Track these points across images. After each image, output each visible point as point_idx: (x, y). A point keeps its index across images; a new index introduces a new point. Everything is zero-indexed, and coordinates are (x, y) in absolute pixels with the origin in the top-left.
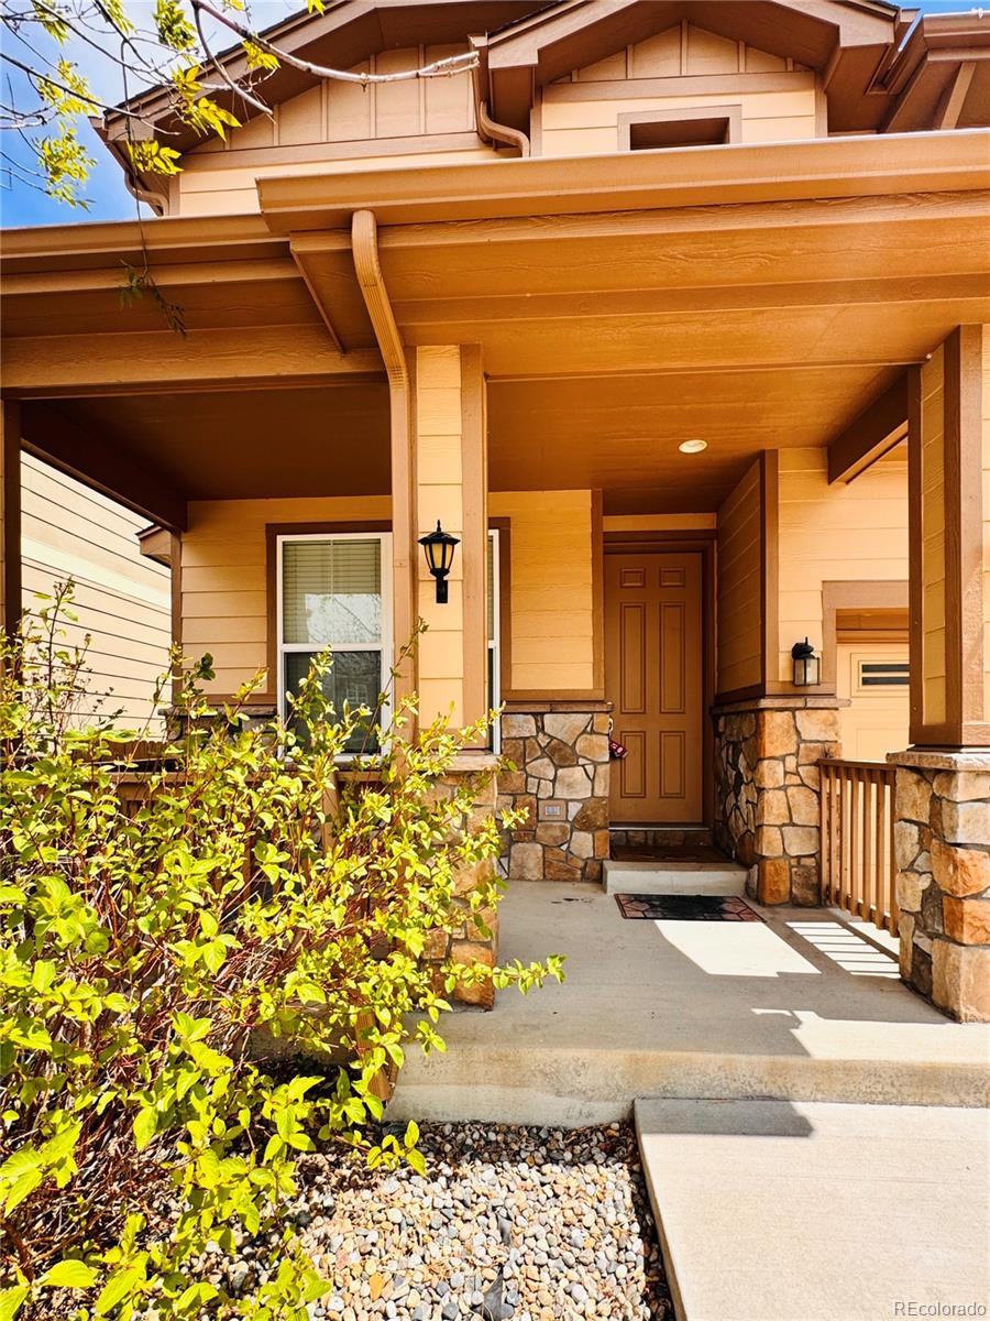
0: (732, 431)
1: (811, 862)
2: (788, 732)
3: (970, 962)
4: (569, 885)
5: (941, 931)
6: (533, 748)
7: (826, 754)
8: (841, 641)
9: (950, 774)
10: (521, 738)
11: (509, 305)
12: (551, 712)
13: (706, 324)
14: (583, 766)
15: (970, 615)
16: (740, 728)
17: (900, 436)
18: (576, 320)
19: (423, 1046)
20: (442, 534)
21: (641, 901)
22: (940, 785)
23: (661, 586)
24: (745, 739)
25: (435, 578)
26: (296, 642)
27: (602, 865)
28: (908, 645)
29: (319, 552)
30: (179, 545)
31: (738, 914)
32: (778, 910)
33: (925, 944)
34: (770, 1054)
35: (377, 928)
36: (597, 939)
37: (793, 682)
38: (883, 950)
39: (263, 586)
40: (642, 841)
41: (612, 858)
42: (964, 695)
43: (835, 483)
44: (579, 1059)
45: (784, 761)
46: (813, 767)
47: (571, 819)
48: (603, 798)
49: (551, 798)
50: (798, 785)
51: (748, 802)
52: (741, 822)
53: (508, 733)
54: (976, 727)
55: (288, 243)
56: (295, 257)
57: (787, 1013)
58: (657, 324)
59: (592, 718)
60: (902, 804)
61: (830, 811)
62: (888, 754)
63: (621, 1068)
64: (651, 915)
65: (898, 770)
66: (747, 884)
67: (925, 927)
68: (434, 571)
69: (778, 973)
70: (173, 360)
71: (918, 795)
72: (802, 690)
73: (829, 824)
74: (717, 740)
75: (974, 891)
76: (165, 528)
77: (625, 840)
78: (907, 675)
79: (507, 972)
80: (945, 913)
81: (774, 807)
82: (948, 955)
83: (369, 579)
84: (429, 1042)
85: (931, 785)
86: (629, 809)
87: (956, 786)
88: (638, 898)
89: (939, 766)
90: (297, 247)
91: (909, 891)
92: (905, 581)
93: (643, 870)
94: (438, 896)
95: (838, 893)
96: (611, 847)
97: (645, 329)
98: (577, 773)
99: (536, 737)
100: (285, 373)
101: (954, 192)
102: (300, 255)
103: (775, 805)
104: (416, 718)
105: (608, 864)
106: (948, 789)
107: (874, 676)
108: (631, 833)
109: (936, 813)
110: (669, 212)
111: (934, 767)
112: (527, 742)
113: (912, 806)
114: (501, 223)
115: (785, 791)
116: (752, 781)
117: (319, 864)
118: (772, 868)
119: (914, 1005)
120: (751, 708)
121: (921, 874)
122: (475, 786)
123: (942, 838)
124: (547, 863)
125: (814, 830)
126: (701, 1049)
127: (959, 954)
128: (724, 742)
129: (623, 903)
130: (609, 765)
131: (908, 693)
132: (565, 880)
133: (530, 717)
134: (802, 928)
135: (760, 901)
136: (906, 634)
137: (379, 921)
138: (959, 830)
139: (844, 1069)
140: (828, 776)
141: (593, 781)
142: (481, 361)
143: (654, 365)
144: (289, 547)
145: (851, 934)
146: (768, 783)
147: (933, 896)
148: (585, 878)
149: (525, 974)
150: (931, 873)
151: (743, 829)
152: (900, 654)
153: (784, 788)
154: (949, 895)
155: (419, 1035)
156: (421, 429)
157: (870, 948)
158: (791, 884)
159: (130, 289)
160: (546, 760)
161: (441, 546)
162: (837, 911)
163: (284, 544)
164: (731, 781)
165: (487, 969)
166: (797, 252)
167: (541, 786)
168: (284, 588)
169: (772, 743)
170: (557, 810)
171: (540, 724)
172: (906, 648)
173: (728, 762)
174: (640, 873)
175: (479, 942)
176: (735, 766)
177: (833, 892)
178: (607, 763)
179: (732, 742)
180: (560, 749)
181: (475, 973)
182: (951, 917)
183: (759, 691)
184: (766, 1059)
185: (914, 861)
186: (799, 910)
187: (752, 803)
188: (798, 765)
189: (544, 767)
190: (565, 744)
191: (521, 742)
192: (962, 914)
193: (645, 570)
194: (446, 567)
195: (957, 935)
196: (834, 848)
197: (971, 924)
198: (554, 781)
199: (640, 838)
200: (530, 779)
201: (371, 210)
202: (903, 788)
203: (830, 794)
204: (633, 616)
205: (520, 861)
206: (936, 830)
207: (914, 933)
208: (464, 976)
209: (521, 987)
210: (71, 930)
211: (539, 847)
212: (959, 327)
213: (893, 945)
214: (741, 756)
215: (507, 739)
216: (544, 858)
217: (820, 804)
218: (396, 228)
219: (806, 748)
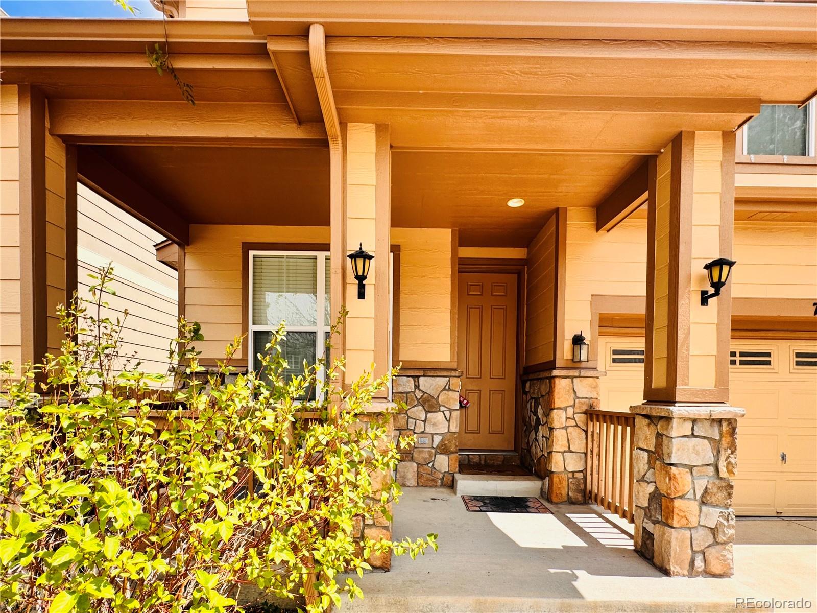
0: (541, 194)
1: (580, 475)
2: (569, 392)
3: (677, 538)
4: (433, 489)
5: (660, 519)
6: (412, 399)
7: (591, 407)
8: (601, 334)
9: (668, 419)
10: (404, 393)
11: (407, 98)
12: (424, 376)
13: (531, 119)
14: (443, 412)
15: (683, 317)
16: (539, 389)
17: (643, 201)
18: (451, 111)
19: (349, 595)
20: (363, 252)
21: (478, 500)
22: (662, 426)
23: (492, 295)
24: (542, 396)
25: (357, 282)
26: (261, 324)
27: (453, 477)
28: (644, 338)
29: (277, 264)
30: (183, 254)
31: (536, 508)
32: (560, 506)
33: (650, 527)
34: (561, 598)
35: (323, 516)
36: (452, 524)
37: (573, 360)
38: (623, 531)
39: (240, 285)
40: (478, 461)
41: (460, 472)
42: (678, 369)
43: (600, 232)
44: (444, 602)
45: (566, 411)
46: (583, 415)
47: (435, 446)
48: (455, 433)
49: (423, 432)
50: (574, 426)
51: (543, 436)
52: (538, 450)
53: (397, 389)
54: (684, 390)
55: (266, 44)
56: (271, 55)
57: (569, 571)
58: (501, 117)
59: (449, 381)
60: (639, 439)
61: (593, 443)
62: (631, 407)
63: (470, 608)
64: (484, 509)
65: (636, 417)
66: (542, 489)
67: (650, 517)
68: (357, 277)
69: (563, 546)
70: (184, 122)
71: (649, 433)
72: (577, 365)
73: (592, 451)
74: (525, 396)
75: (680, 494)
76: (174, 242)
77: (467, 460)
78: (643, 357)
79: (403, 545)
80: (663, 508)
81: (559, 440)
82: (664, 534)
83: (309, 283)
84: (353, 593)
85: (657, 426)
86: (471, 440)
87: (672, 427)
88: (476, 498)
89: (662, 414)
90: (272, 46)
91: (641, 494)
92: (644, 297)
93: (479, 480)
94: (363, 494)
95: (596, 495)
96: (459, 465)
97: (493, 120)
98: (439, 416)
99: (414, 392)
100: (259, 137)
101: (684, 41)
102: (274, 52)
103: (560, 439)
104: (344, 373)
105: (457, 476)
106: (667, 429)
107: (621, 357)
108: (471, 456)
109: (659, 445)
110: (512, 41)
111: (658, 415)
112: (408, 395)
113: (645, 441)
114: (406, 39)
115: (566, 430)
116: (546, 423)
117: (284, 473)
118: (558, 480)
119: (644, 566)
120: (547, 375)
121: (649, 483)
122: (381, 422)
123: (661, 459)
124: (420, 476)
125: (583, 455)
126: (519, 595)
127: (671, 534)
128: (529, 398)
129: (467, 501)
130: (459, 412)
131: (643, 369)
132: (431, 487)
133: (410, 378)
134: (575, 517)
135: (549, 500)
136: (643, 331)
137: (324, 511)
138: (673, 455)
139: (604, 607)
140: (592, 421)
141: (449, 421)
142: (389, 136)
143: (496, 146)
144: (257, 259)
145: (603, 521)
146: (556, 424)
147: (656, 497)
148: (443, 485)
149: (414, 546)
150: (655, 483)
151: (540, 454)
152: (639, 344)
153: (566, 428)
154: (665, 496)
155: (347, 588)
156: (350, 180)
157: (615, 530)
158: (568, 489)
159: (156, 69)
160: (420, 408)
161: (362, 260)
162: (595, 507)
163: (254, 257)
164: (533, 423)
165: (390, 543)
166: (589, 75)
167: (417, 424)
168: (254, 287)
169: (559, 399)
170: (427, 441)
171: (417, 384)
172: (643, 340)
173: (531, 411)
174: (478, 482)
175: (381, 526)
176: (535, 413)
177: (593, 495)
178: (458, 410)
179: (534, 398)
180: (429, 401)
181: (382, 546)
182: (667, 510)
183: (552, 365)
184: (558, 601)
185: (645, 474)
186: (573, 506)
187: (546, 437)
188: (574, 413)
189: (419, 412)
190: (432, 397)
191: (405, 395)
192: (673, 508)
193: (482, 285)
194: (365, 274)
195: (670, 521)
196: (595, 467)
197: (678, 514)
198: (425, 421)
199: (476, 459)
200: (410, 420)
201: (323, 24)
202: (639, 428)
203: (593, 432)
204: (475, 313)
205: (403, 473)
206: (659, 455)
207: (643, 520)
208: (375, 548)
209: (411, 554)
210: (124, 515)
211: (415, 465)
212: (681, 132)
213: (631, 528)
214: (540, 407)
215: (396, 393)
216: (418, 472)
217: (587, 438)
218: (338, 38)
219: (579, 402)
